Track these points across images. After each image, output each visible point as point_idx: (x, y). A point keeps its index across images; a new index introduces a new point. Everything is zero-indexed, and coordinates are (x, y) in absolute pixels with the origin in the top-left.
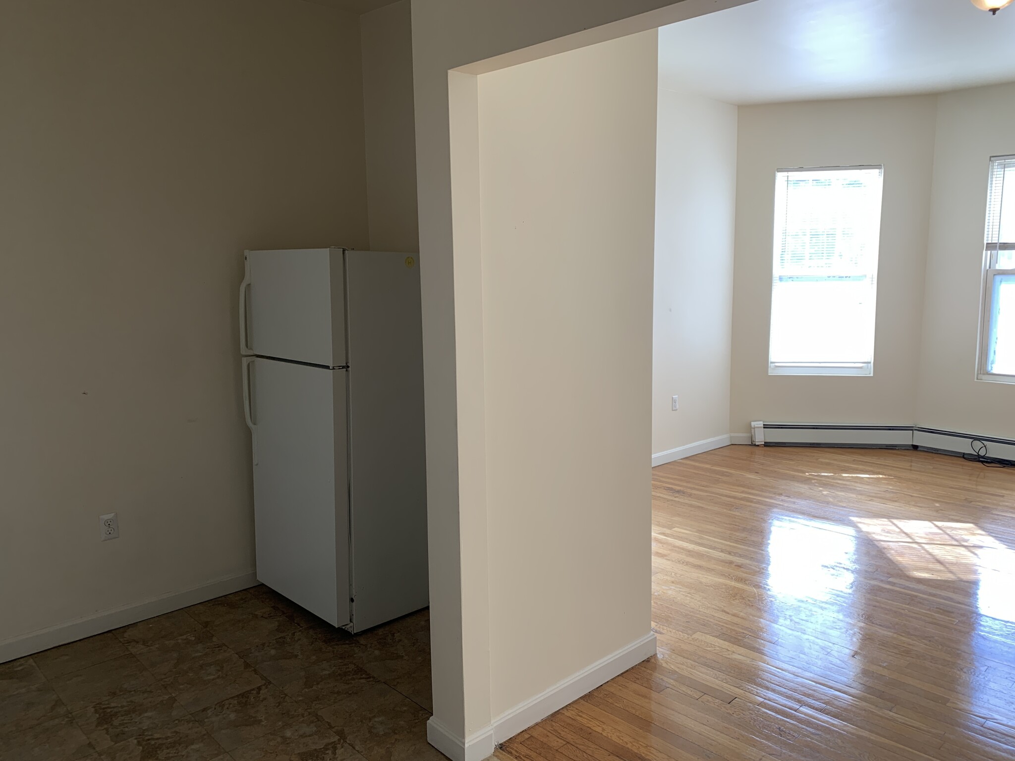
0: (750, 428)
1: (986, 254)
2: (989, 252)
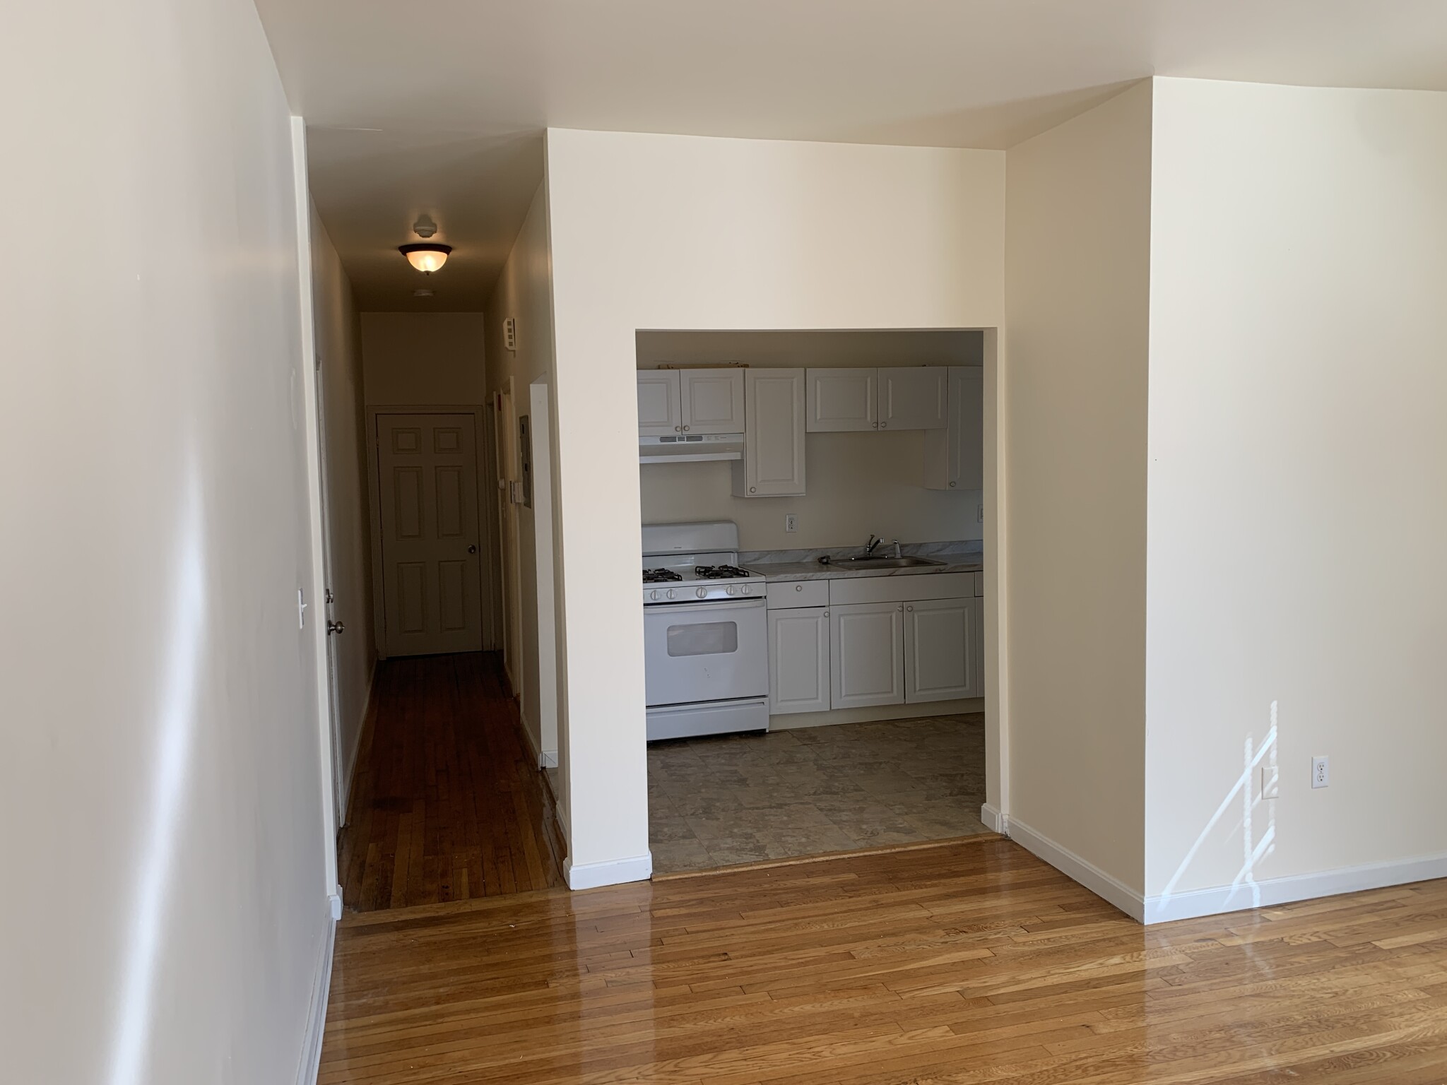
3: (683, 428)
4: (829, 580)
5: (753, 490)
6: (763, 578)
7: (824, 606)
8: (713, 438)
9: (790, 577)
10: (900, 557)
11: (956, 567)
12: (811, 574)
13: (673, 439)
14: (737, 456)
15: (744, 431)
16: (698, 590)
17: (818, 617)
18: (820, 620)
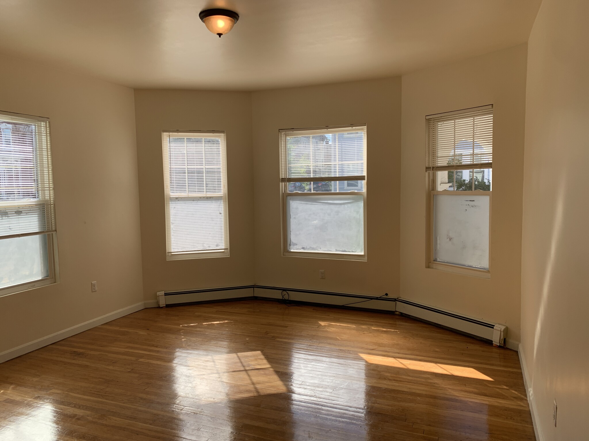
0: (156, 297)
1: (282, 185)
2: (283, 183)
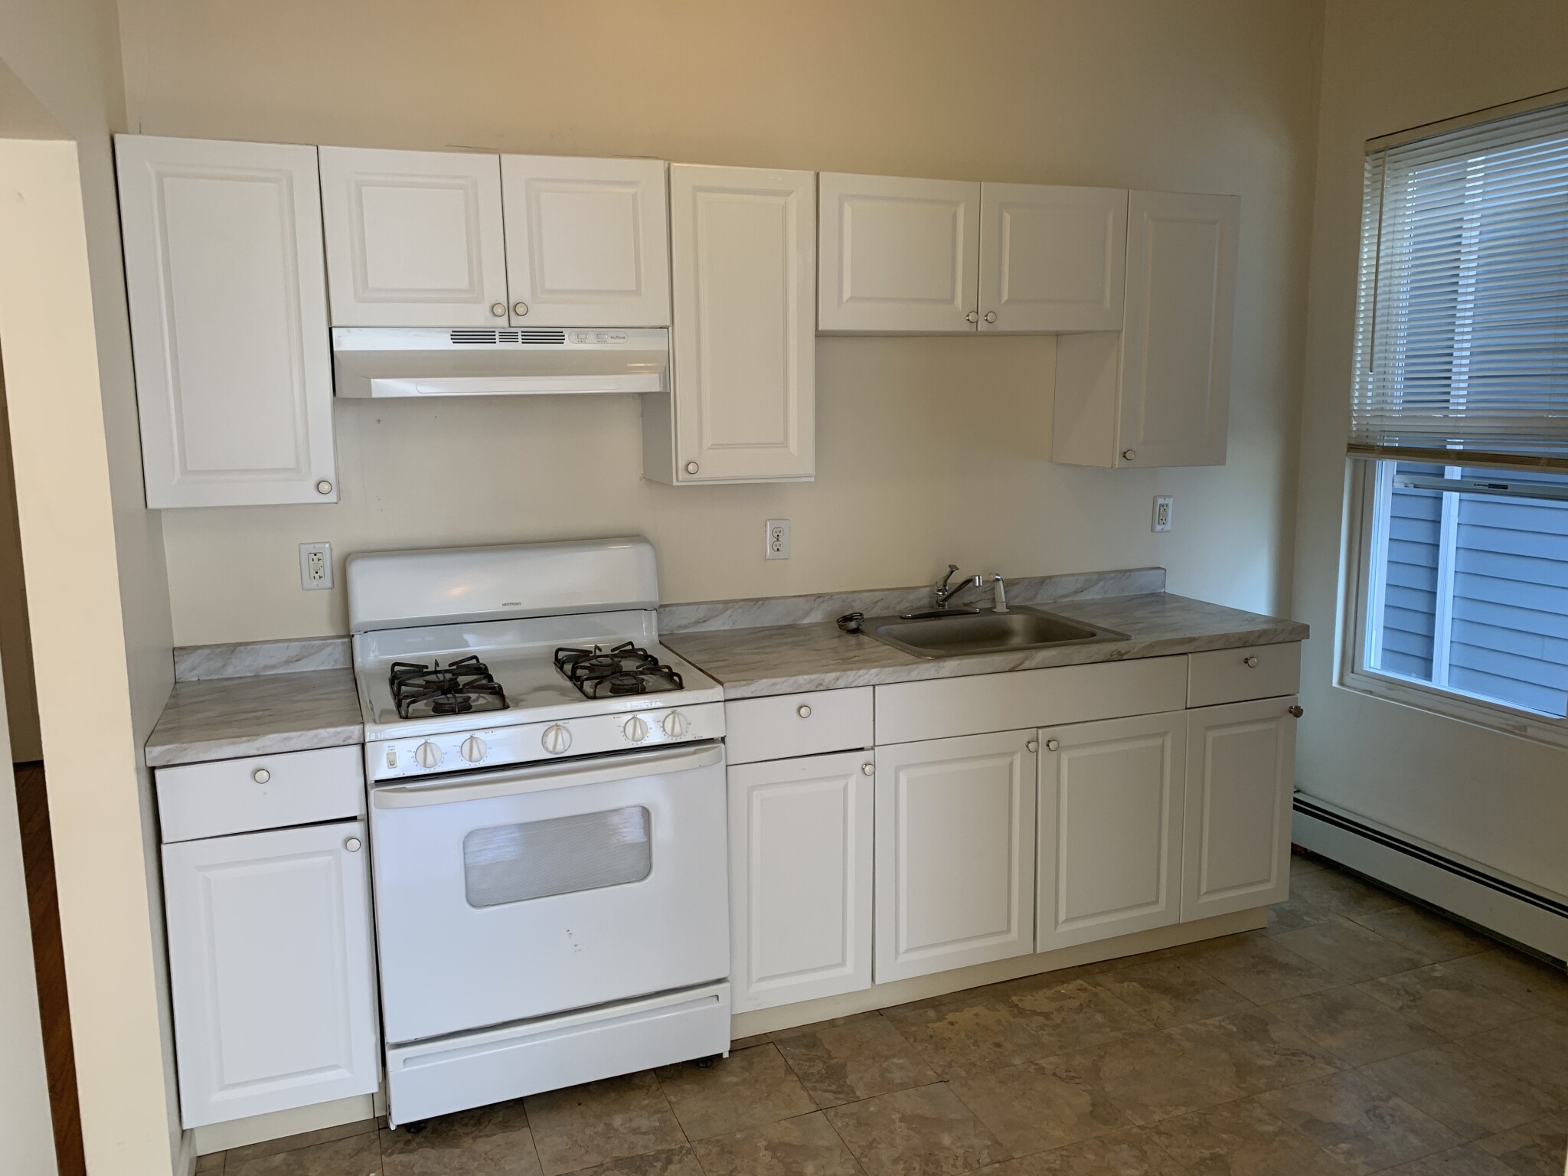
3: (511, 309)
4: (874, 686)
5: (691, 468)
6: (718, 693)
7: (862, 749)
8: (591, 336)
9: (783, 684)
10: (1006, 610)
11: (1152, 646)
12: (833, 675)
13: (487, 336)
14: (648, 383)
15: (668, 323)
16: (545, 734)
17: (846, 776)
18: (852, 783)
